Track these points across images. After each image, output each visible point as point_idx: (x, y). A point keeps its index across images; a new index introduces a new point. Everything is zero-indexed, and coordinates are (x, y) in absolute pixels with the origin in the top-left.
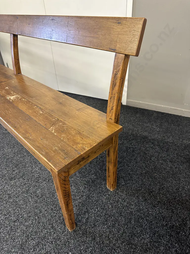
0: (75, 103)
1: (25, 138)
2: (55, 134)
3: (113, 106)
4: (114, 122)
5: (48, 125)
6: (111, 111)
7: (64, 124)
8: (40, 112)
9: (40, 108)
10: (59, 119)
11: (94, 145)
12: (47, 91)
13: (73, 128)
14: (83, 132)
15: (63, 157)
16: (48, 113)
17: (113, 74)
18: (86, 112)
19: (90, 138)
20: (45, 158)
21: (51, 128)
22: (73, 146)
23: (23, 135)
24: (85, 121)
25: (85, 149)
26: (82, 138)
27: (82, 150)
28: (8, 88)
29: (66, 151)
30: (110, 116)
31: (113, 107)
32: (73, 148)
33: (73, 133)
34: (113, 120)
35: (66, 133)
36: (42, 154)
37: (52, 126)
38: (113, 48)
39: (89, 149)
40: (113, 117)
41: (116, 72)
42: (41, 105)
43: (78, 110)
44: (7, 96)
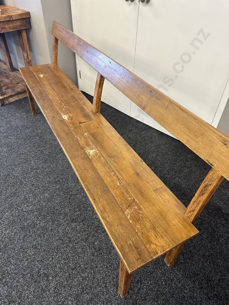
0: (152, 177)
1: (103, 218)
2: (131, 222)
3: (195, 209)
4: (192, 223)
5: (125, 206)
6: (191, 212)
7: (140, 209)
8: (117, 184)
9: (118, 177)
10: (135, 200)
11: (167, 250)
12: (125, 150)
13: (148, 218)
14: (158, 227)
15: (136, 257)
16: (125, 187)
17: (204, 184)
18: (163, 197)
19: (163, 238)
20: (120, 252)
21: (127, 210)
22: (146, 245)
23: (101, 212)
24: (160, 210)
25: (157, 253)
26: (156, 237)
27: (154, 252)
28: (87, 135)
29: (139, 250)
30: (189, 215)
31: (195, 211)
32: (147, 248)
33: (148, 225)
34: (191, 220)
35: (140, 224)
36: (117, 246)
37: (127, 209)
38: (211, 163)
39: (162, 253)
40: (191, 218)
41: (207, 184)
42: (119, 172)
43: (155, 191)
44: (86, 148)
